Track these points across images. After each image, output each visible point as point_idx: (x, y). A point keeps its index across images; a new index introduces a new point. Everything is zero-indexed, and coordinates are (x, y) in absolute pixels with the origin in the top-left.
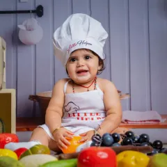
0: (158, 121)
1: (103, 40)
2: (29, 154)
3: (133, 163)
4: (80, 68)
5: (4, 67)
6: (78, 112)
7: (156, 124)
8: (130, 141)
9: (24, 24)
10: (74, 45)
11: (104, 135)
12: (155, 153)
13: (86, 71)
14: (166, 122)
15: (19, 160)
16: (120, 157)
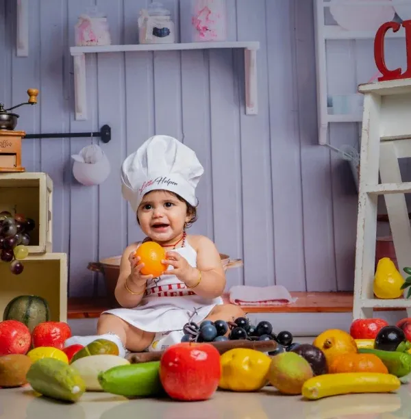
0: (286, 301)
1: (196, 178)
2: (86, 355)
3: (246, 368)
4: (157, 221)
5: (49, 219)
6: (159, 284)
7: (283, 306)
8: (243, 333)
9: (81, 152)
10: (150, 183)
11: (203, 324)
12: (281, 351)
13: (166, 225)
14: (297, 302)
15: (70, 363)
16: (226, 358)
